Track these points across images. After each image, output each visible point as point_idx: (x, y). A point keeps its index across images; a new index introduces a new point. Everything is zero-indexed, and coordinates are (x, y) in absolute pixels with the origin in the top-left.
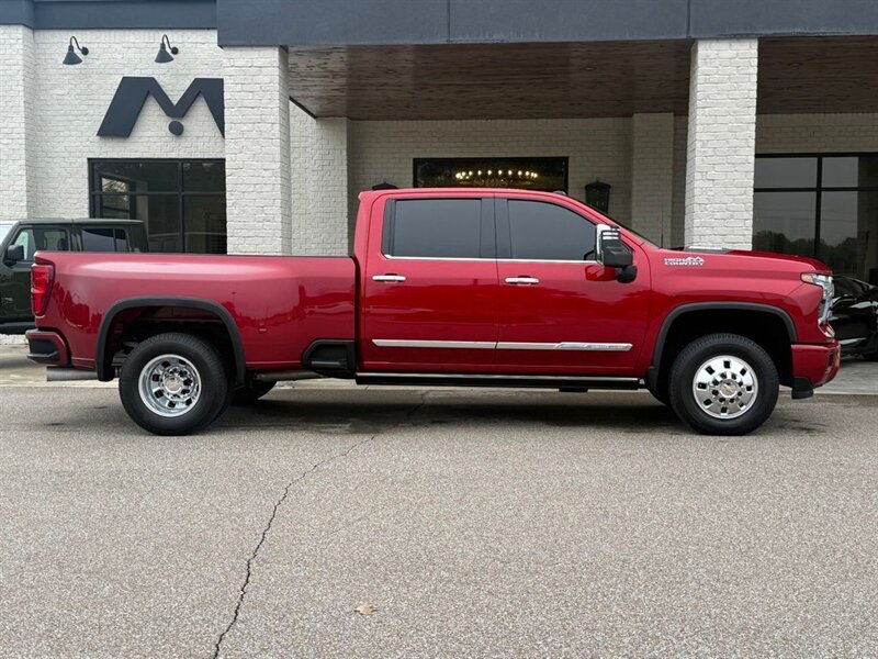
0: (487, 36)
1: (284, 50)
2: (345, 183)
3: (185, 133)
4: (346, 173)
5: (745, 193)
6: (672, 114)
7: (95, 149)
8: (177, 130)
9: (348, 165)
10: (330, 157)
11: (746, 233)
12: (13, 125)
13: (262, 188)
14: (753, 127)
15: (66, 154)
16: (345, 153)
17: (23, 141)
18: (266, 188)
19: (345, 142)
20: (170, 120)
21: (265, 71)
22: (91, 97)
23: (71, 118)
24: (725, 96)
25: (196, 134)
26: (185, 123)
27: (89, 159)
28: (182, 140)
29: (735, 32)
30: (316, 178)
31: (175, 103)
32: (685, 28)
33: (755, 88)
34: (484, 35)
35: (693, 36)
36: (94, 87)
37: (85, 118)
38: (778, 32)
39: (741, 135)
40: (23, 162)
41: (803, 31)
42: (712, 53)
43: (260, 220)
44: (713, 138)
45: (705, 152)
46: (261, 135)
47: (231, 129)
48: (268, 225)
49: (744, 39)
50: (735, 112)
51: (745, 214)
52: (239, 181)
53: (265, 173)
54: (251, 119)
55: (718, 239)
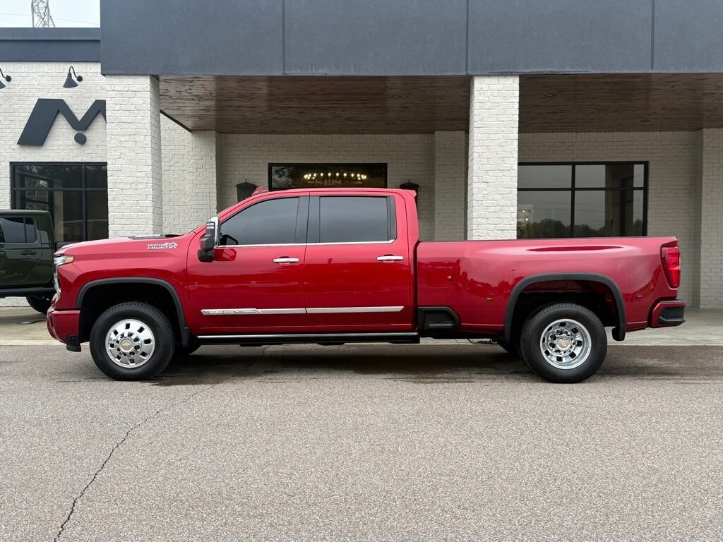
0: (314, 71)
1: (155, 79)
2: (215, 182)
3: (88, 143)
4: (215, 174)
5: (511, 192)
6: (464, 132)
7: (15, 155)
8: (81, 140)
9: (217, 168)
11: (512, 223)
13: (136, 186)
14: (516, 143)
16: (214, 158)
18: (140, 186)
19: (214, 150)
20: (74, 133)
21: (139, 94)
22: (13, 114)
24: (495, 119)
25: (97, 143)
26: (88, 134)
27: (11, 163)
28: (84, 148)
29: (502, 71)
30: (191, 178)
31: (79, 119)
32: (464, 67)
33: (518, 113)
34: (312, 71)
35: (470, 73)
36: (16, 107)
37: (9, 131)
38: (533, 70)
39: (507, 148)
41: (553, 70)
42: (485, 87)
43: (135, 211)
44: (486, 151)
45: (480, 161)
46: (136, 144)
47: (112, 139)
48: (142, 215)
49: (509, 75)
50: (502, 131)
51: (511, 208)
52: (118, 181)
53: (139, 174)
54: (128, 132)
55: (492, 227)
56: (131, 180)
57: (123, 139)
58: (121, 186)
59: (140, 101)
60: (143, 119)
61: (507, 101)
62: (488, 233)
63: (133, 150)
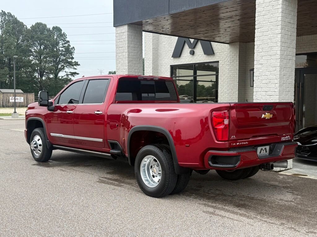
0: (180, 10)
1: (136, 25)
2: (238, 69)
3: (195, 54)
4: (238, 65)
5: (276, 70)
7: (171, 62)
8: (192, 53)
9: (239, 62)
10: (233, 59)
12: (150, 56)
15: (165, 64)
16: (238, 56)
17: (152, 61)
19: (238, 52)
22: (171, 44)
23: (167, 52)
26: (195, 50)
27: (170, 65)
33: (281, 15)
37: (170, 52)
39: (274, 40)
40: (152, 68)
42: (262, 1)
44: (262, 43)
45: (258, 50)
46: (123, 57)
47: (117, 55)
50: (271, 29)
51: (276, 80)
53: (124, 70)
54: (121, 51)
55: (264, 93)
56: (122, 73)
57: (120, 55)
59: (125, 37)
60: (125, 45)
61: (275, 8)
62: (261, 97)
63: (123, 60)
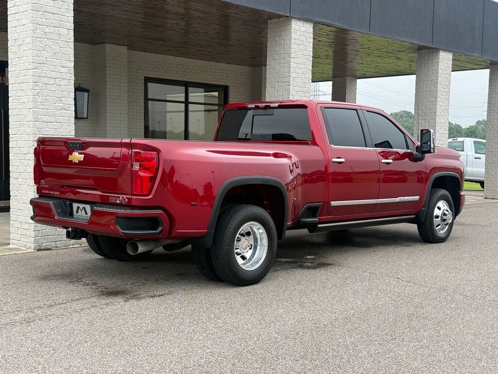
24: (301, 53)
32: (289, 10)
35: (292, 15)
38: (322, 21)
41: (330, 22)
42: (297, 27)
43: (59, 108)
44: (297, 76)
46: (60, 37)
47: (37, 28)
48: (65, 113)
49: (309, 21)
52: (43, 75)
53: (63, 70)
54: (52, 23)
56: (54, 75)
57: (47, 30)
58: (46, 80)
60: (66, 12)
61: (307, 40)
63: (57, 43)
